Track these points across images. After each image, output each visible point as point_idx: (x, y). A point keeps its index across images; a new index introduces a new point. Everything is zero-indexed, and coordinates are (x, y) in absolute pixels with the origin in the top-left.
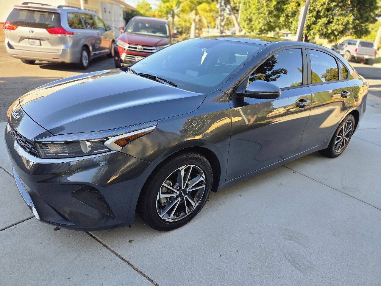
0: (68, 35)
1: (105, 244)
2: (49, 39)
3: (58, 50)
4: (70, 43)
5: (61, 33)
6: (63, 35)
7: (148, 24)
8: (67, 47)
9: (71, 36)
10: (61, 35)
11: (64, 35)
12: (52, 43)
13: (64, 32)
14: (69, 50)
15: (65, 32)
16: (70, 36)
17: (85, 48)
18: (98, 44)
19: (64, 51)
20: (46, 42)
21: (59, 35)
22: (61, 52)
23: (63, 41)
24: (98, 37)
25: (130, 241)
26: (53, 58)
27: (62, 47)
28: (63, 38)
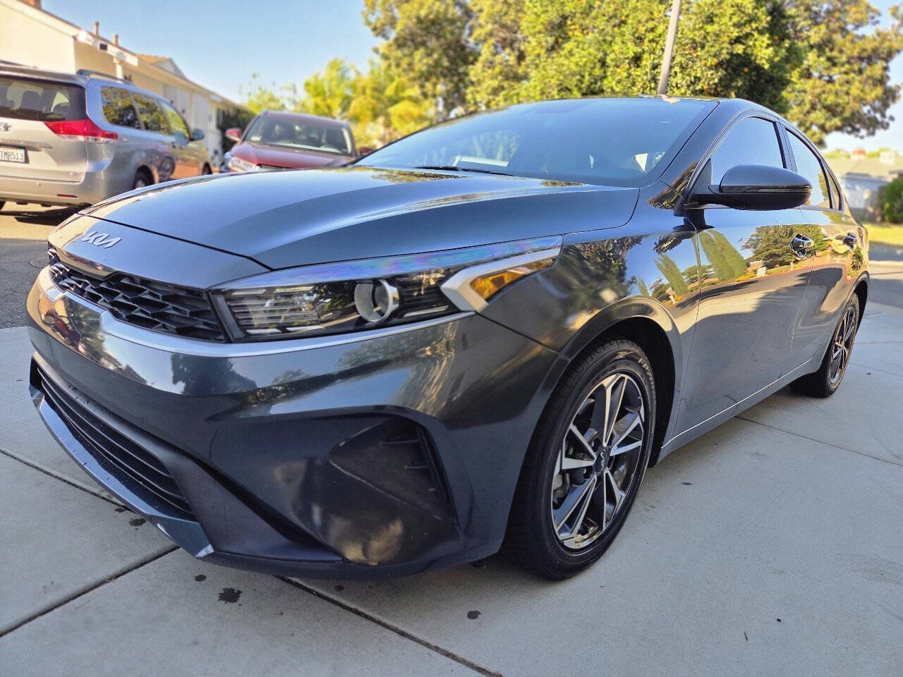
0: (102, 139)
1: (401, 628)
2: (51, 148)
3: (75, 174)
4: (107, 160)
5: (85, 134)
6: (91, 139)
7: (300, 126)
8: (99, 167)
9: (111, 141)
10: (86, 137)
11: (93, 138)
12: (60, 157)
13: (93, 130)
14: (102, 176)
15: (95, 132)
16: (107, 142)
17: (141, 174)
18: (167, 171)
19: (89, 176)
20: (43, 153)
21: (81, 138)
22: (82, 179)
23: (87, 153)
24: (167, 155)
25: (473, 615)
26: (59, 195)
27: (84, 168)
28: (89, 144)
